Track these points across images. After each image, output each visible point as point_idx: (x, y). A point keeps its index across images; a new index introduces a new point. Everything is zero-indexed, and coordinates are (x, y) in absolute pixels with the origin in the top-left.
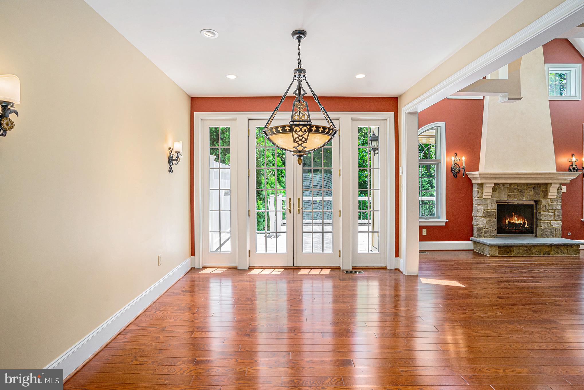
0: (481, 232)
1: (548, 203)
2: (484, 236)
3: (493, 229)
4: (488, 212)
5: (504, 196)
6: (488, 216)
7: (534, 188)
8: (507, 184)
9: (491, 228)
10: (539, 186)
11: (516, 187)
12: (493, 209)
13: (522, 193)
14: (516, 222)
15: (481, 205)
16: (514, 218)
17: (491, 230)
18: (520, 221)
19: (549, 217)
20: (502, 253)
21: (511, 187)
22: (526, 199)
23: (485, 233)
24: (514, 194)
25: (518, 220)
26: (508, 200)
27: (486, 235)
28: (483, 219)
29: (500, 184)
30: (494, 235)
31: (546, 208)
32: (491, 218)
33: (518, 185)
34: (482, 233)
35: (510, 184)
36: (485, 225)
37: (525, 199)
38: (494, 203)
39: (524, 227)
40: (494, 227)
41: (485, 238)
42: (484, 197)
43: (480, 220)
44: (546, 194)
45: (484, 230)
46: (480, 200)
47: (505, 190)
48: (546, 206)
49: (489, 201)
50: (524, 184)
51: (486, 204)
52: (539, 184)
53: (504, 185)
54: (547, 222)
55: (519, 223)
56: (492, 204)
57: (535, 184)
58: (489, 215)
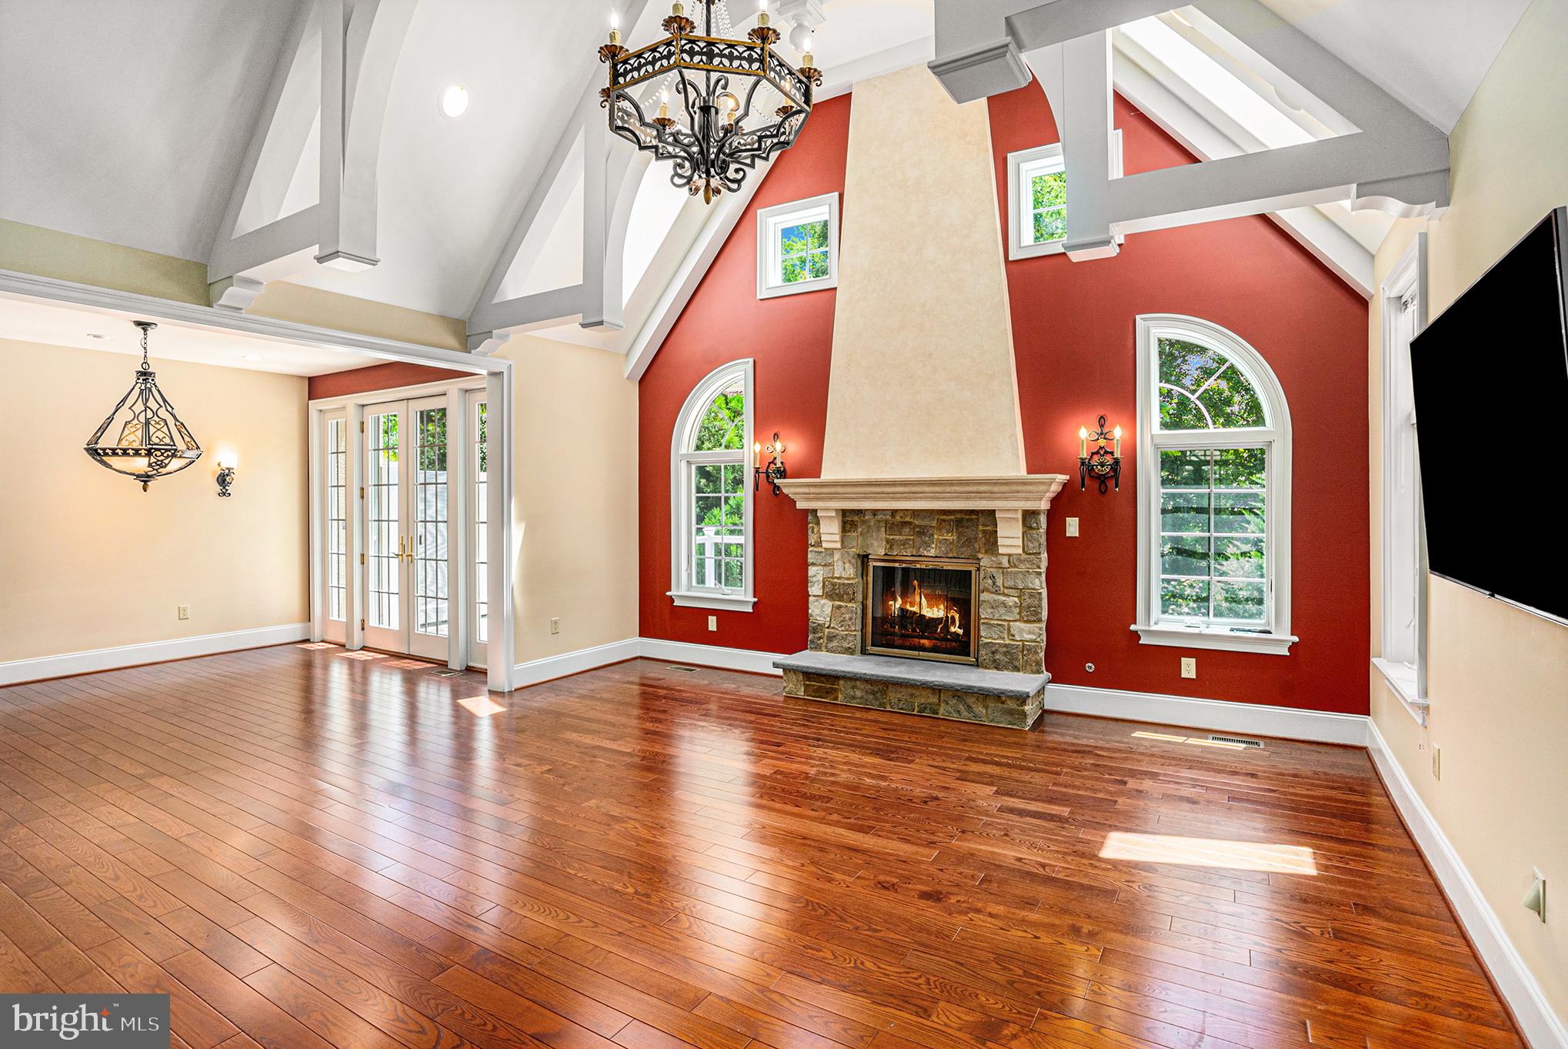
0: (817, 635)
1: (1000, 568)
2: (826, 647)
3: (847, 630)
4: (834, 585)
5: (876, 544)
6: (835, 596)
7: (959, 523)
8: (884, 512)
9: (841, 626)
10: (974, 517)
11: (908, 519)
12: (848, 579)
13: (923, 537)
14: (924, 612)
15: (820, 565)
16: (917, 599)
17: (842, 633)
18: (935, 609)
19: (1002, 610)
20: (814, 691)
21: (896, 522)
22: (934, 553)
23: (831, 638)
24: (901, 537)
25: (930, 606)
26: (886, 554)
27: (830, 645)
28: (823, 601)
29: (866, 510)
30: (850, 648)
31: (994, 583)
32: (842, 601)
33: (915, 513)
34: (820, 638)
35: (894, 512)
36: (828, 619)
37: (932, 553)
38: (850, 562)
39: (948, 632)
40: (849, 625)
41: (827, 651)
42: (825, 545)
43: (815, 604)
44: (991, 543)
45: (827, 630)
46: (816, 552)
47: (878, 529)
48: (994, 577)
49: (837, 556)
50: (931, 513)
51: (830, 565)
52: (972, 512)
53: (875, 512)
54: (998, 624)
55: (932, 616)
56: (844, 563)
57: (961, 511)
58: (837, 591)
